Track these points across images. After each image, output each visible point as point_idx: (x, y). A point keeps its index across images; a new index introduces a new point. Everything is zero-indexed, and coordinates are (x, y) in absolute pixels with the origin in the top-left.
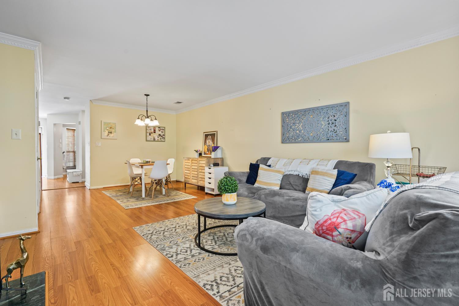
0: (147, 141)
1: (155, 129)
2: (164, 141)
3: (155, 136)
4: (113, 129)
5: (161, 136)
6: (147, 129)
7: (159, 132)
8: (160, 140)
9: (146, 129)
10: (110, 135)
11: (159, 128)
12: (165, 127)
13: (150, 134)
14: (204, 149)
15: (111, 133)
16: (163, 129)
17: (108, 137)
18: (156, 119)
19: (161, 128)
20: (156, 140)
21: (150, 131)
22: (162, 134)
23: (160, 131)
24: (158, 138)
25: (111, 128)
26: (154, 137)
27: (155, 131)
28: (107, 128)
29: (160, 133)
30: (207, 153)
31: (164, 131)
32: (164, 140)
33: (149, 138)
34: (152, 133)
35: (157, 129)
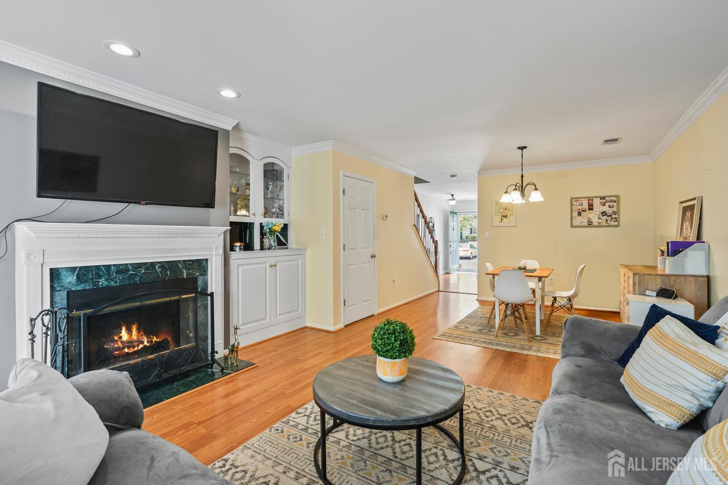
0: (572, 226)
1: (590, 202)
2: (618, 226)
3: (594, 216)
4: (509, 210)
5: (608, 216)
6: (573, 203)
7: (601, 207)
8: (604, 224)
9: (572, 205)
10: (505, 220)
11: (602, 198)
12: (618, 196)
13: (579, 214)
15: (506, 216)
16: (611, 201)
17: (502, 224)
18: (536, 189)
19: (606, 198)
20: (595, 223)
21: (580, 207)
22: (609, 211)
23: (604, 205)
24: (600, 221)
25: (506, 209)
26: (589, 219)
27: (592, 206)
28: (501, 210)
29: (606, 208)
31: (615, 204)
32: (616, 223)
33: (578, 220)
34: (585, 211)
35: (597, 203)
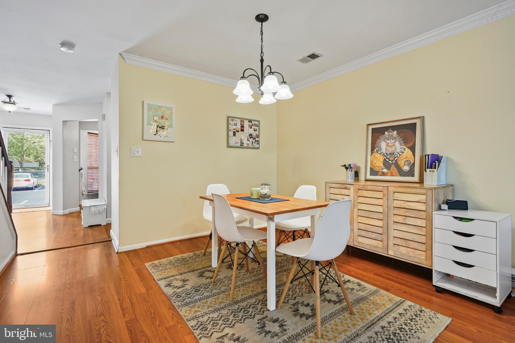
0: (229, 146)
1: (242, 123)
2: (258, 148)
3: (243, 136)
4: (167, 119)
5: (253, 139)
6: (230, 122)
7: (249, 129)
8: (251, 146)
9: (228, 124)
10: (161, 132)
11: (250, 121)
12: (259, 121)
13: (234, 135)
14: (372, 162)
15: (163, 128)
16: (255, 125)
17: (157, 138)
19: (253, 122)
20: (245, 145)
21: (235, 127)
22: (254, 134)
23: (251, 128)
24: (248, 142)
25: (162, 117)
26: (241, 140)
27: (243, 127)
28: (156, 118)
29: (251, 131)
30: (385, 170)
31: (257, 128)
32: (258, 146)
33: (234, 141)
34: (238, 131)
35: (246, 124)
